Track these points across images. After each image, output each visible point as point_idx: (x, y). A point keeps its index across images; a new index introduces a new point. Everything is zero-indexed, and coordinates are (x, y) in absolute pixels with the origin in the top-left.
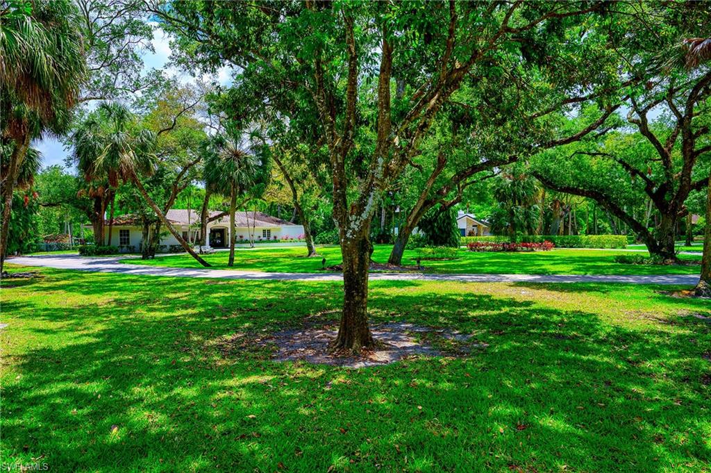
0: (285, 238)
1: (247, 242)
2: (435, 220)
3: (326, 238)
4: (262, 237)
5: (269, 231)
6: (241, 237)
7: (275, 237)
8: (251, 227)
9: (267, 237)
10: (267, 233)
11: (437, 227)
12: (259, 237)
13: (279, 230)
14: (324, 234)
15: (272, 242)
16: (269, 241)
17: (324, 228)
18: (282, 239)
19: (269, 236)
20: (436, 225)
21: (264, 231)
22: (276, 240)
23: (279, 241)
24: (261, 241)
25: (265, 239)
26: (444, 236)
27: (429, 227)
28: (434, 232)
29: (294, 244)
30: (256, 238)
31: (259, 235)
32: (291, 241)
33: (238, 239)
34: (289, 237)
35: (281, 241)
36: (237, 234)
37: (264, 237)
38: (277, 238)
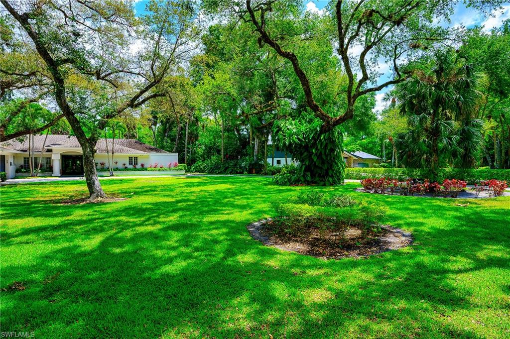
0: (154, 165)
1: (108, 169)
2: (314, 145)
3: (201, 167)
4: (127, 165)
5: (136, 158)
6: (102, 164)
7: (142, 165)
9: (134, 165)
10: (133, 161)
11: (316, 154)
12: (124, 165)
13: (148, 157)
14: (200, 163)
15: (139, 170)
16: (135, 169)
17: (202, 156)
18: (151, 167)
19: (136, 163)
20: (314, 151)
21: (130, 158)
22: (143, 168)
23: (146, 169)
24: (126, 169)
25: (131, 167)
26: (326, 167)
27: (305, 154)
28: (311, 160)
29: (162, 172)
30: (120, 166)
31: (124, 163)
32: (159, 170)
33: (99, 166)
34: (159, 166)
35: (149, 169)
36: (97, 160)
37: (130, 164)
38: (145, 166)
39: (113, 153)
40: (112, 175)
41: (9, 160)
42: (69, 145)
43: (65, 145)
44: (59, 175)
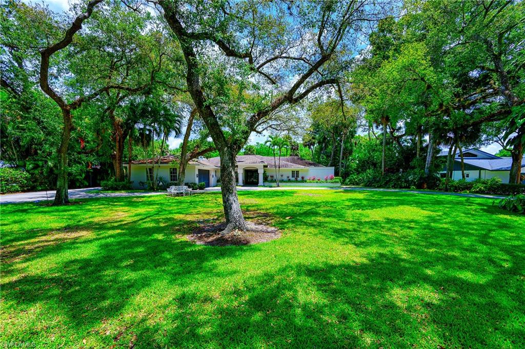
0: (312, 178)
1: (275, 181)
3: (356, 180)
4: (290, 178)
5: (298, 172)
6: (272, 177)
7: (303, 178)
9: (296, 177)
10: (295, 174)
13: (307, 171)
14: (354, 177)
15: (300, 182)
16: (296, 181)
17: (356, 170)
18: (310, 180)
19: (298, 176)
21: (293, 172)
22: (303, 180)
23: (306, 181)
24: (289, 181)
25: (293, 179)
29: (320, 184)
30: (285, 178)
31: (288, 176)
32: (317, 182)
33: (269, 178)
34: (317, 178)
35: (308, 181)
36: (268, 174)
37: (292, 177)
38: (305, 179)
39: (279, 168)
40: (278, 186)
41: (212, 173)
42: (248, 161)
43: (246, 162)
44: (242, 185)
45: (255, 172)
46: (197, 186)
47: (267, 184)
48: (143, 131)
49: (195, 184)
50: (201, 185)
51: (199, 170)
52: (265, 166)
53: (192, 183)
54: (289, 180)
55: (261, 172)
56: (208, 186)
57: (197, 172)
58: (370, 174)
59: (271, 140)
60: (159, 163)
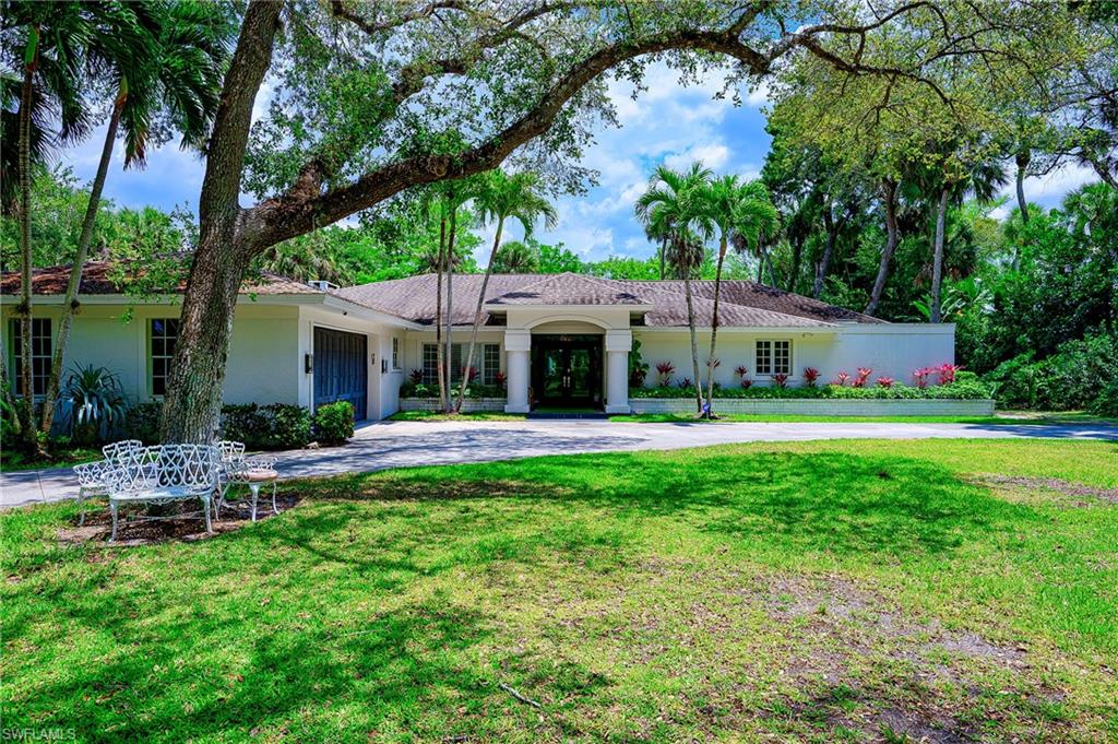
0: (854, 377)
1: (686, 389)
4: (752, 374)
5: (783, 348)
6: (664, 369)
7: (811, 375)
8: (704, 330)
9: (775, 372)
10: (773, 355)
12: (742, 372)
15: (797, 395)
16: (780, 389)
18: (844, 383)
19: (782, 367)
21: (762, 346)
22: (812, 387)
23: (828, 392)
24: (746, 389)
25: (765, 380)
30: (726, 376)
31: (740, 363)
32: (882, 396)
33: (652, 377)
34: (874, 377)
35: (837, 390)
36: (650, 356)
37: (759, 370)
38: (820, 381)
39: (715, 324)
40: (708, 417)
41: (380, 352)
42: (558, 294)
43: (549, 298)
44: (527, 409)
45: (592, 345)
46: (305, 425)
47: (644, 403)
48: (25, 108)
49: (295, 412)
50: (331, 416)
51: (320, 333)
52: (637, 320)
53: (277, 408)
54: (747, 384)
55: (617, 347)
56: (363, 417)
57: (306, 345)
58: (1103, 356)
59: (671, 193)
60: (75, 285)
